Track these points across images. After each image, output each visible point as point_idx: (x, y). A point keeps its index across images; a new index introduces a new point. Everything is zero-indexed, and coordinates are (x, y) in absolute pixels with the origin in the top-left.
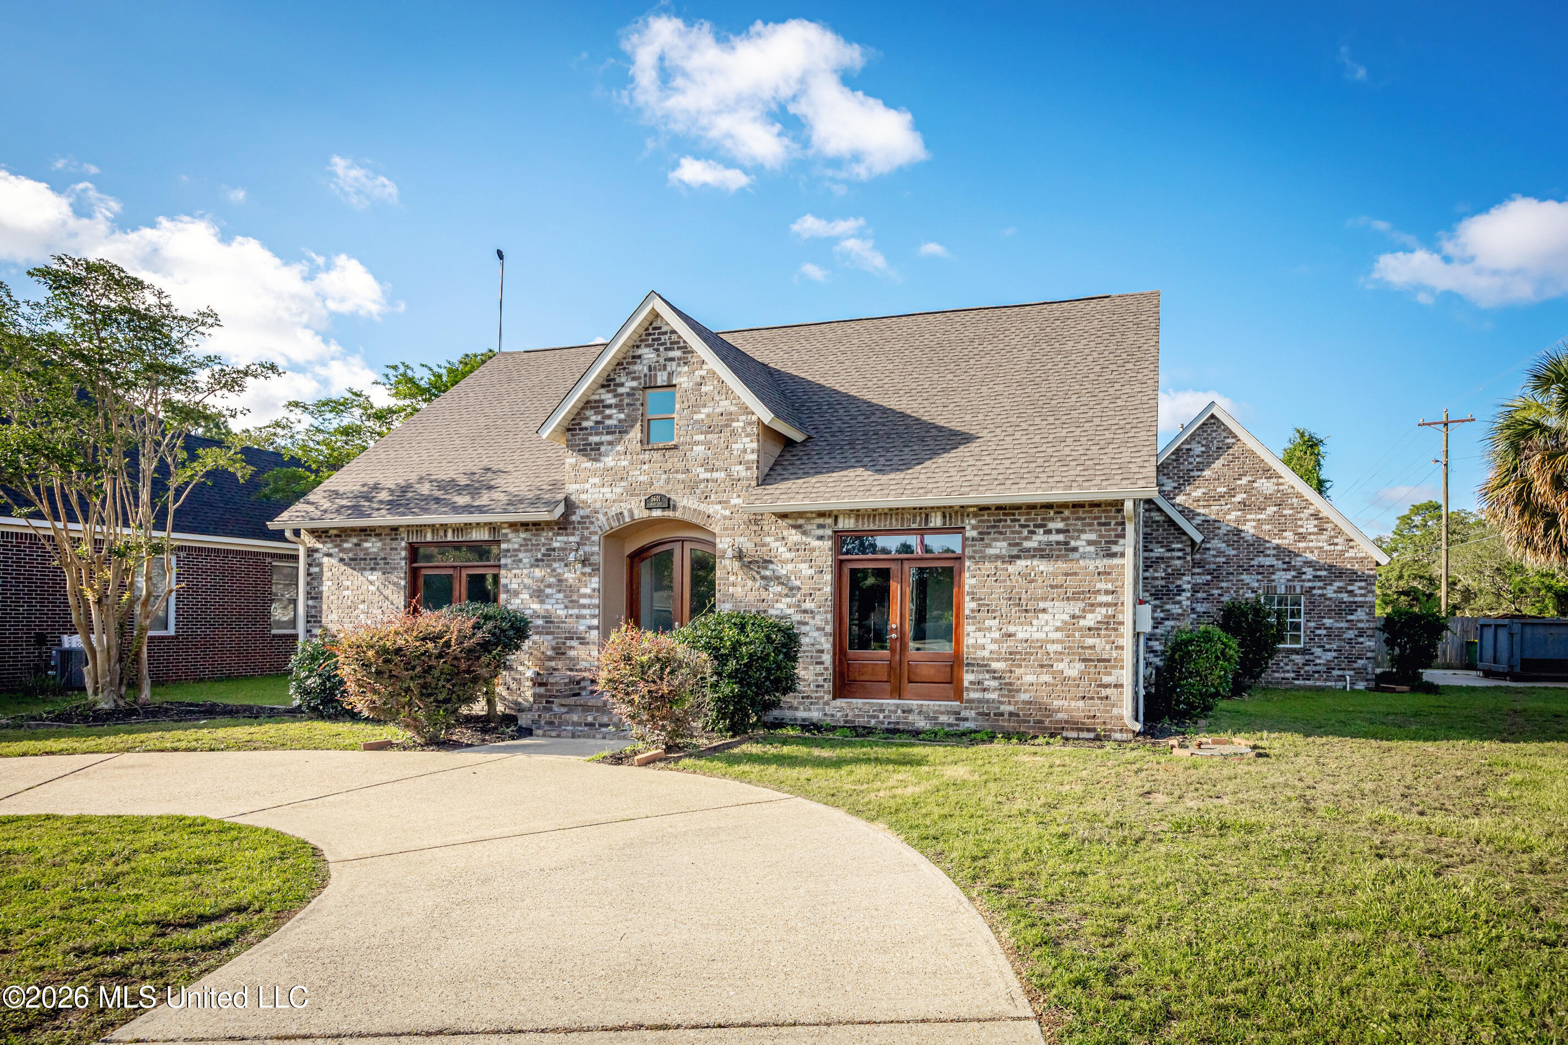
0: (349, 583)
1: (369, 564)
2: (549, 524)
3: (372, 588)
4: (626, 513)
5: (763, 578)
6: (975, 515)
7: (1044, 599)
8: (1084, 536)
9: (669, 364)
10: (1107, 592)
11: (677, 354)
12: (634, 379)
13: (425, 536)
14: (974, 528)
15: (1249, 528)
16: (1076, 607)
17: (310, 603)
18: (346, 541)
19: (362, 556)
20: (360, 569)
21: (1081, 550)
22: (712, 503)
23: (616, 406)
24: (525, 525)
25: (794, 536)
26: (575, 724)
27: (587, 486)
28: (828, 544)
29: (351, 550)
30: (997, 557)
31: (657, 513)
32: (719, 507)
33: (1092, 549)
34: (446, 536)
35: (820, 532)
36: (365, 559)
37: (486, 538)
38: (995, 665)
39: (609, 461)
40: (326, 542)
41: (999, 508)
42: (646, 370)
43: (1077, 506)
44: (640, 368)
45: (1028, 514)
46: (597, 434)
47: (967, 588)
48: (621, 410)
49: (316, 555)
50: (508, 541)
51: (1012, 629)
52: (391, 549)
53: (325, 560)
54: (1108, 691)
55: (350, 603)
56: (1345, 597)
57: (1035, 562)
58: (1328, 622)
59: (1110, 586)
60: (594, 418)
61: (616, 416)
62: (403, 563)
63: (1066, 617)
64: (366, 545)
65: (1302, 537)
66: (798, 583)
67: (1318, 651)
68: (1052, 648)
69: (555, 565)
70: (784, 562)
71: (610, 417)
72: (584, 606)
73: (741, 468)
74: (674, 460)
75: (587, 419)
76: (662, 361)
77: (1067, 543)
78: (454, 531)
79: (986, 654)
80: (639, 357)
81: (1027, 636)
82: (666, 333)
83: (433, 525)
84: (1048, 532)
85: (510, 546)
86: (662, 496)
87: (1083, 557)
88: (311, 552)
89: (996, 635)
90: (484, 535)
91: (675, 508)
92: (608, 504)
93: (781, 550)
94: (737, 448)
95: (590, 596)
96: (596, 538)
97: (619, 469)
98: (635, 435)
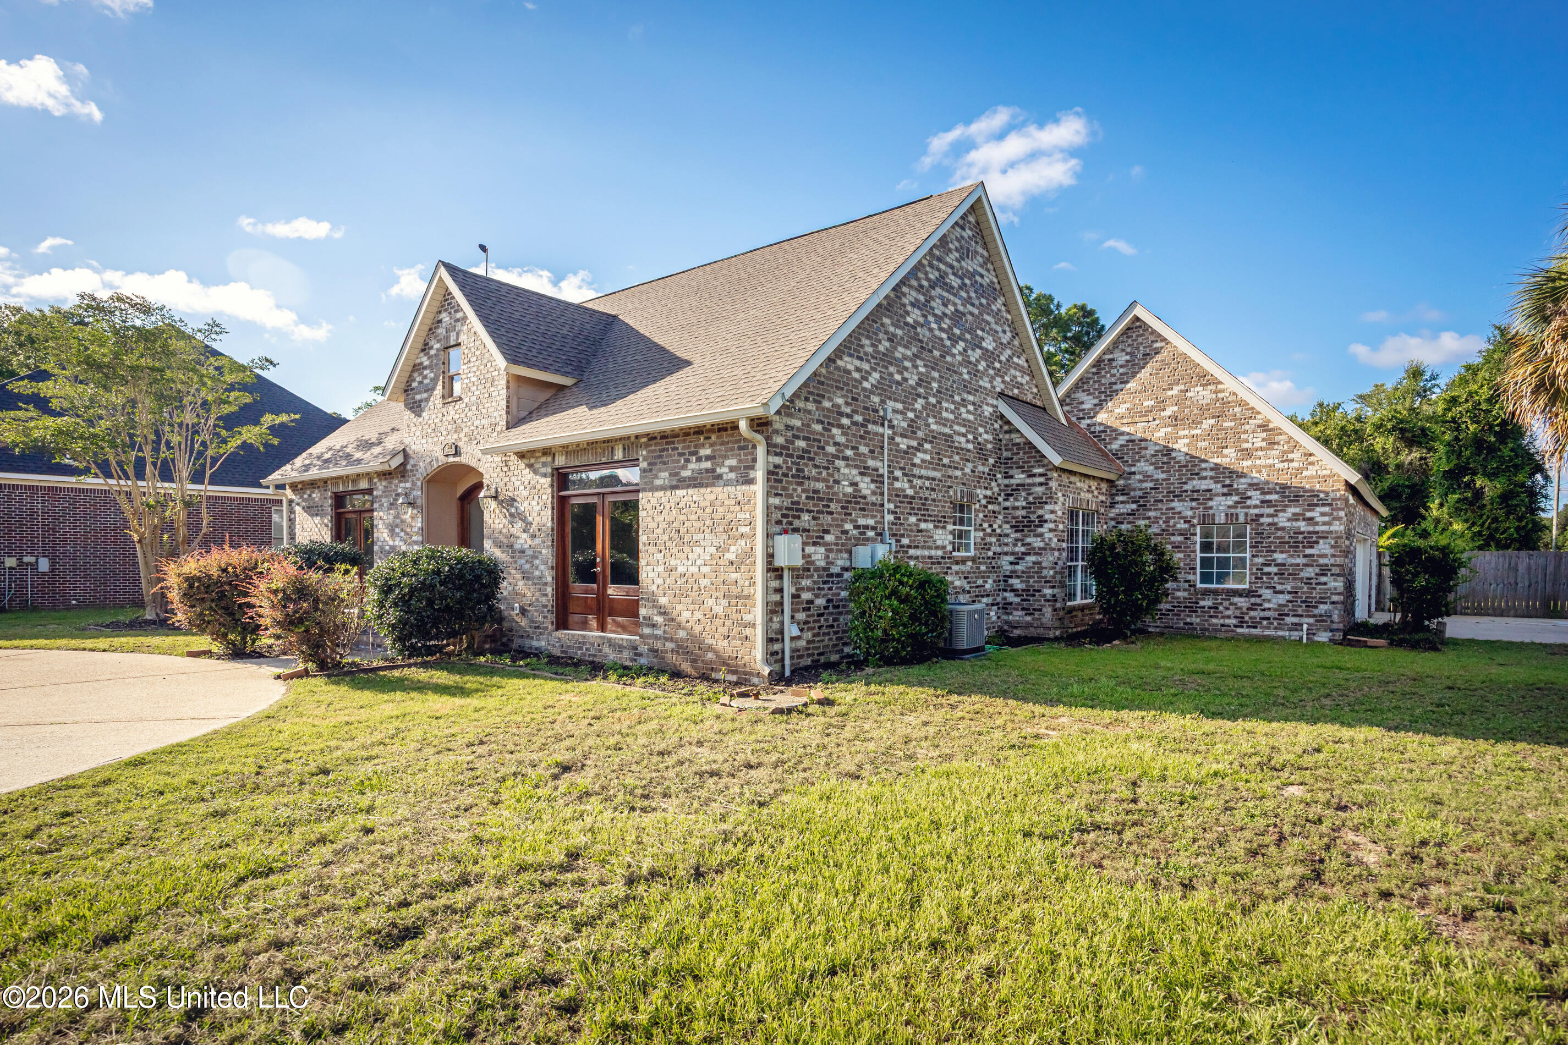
2: (395, 472)
4: (436, 463)
5: (510, 515)
6: (647, 446)
7: (696, 532)
8: (728, 463)
10: (742, 523)
14: (645, 459)
15: (1181, 446)
16: (721, 539)
21: (725, 477)
24: (385, 474)
25: (529, 475)
27: (416, 438)
28: (549, 481)
30: (662, 488)
31: (450, 460)
33: (732, 476)
35: (543, 470)
37: (367, 486)
38: (661, 600)
39: (425, 416)
41: (664, 436)
43: (721, 429)
45: (684, 441)
46: (419, 393)
47: (640, 521)
48: (432, 371)
50: (377, 488)
51: (673, 563)
54: (745, 631)
56: (1303, 526)
57: (690, 492)
58: (1280, 557)
59: (745, 516)
60: (418, 379)
61: (429, 377)
63: (714, 551)
65: (1248, 454)
67: (1267, 593)
68: (703, 583)
70: (523, 499)
71: (426, 377)
73: (497, 413)
74: (461, 413)
77: (713, 470)
79: (655, 588)
81: (684, 570)
83: (342, 477)
84: (699, 460)
85: (378, 493)
86: (453, 443)
87: (726, 484)
90: (365, 484)
91: (460, 454)
92: (425, 454)
93: (521, 488)
94: (495, 396)
95: (417, 534)
96: (419, 484)
97: (431, 422)
98: (439, 391)
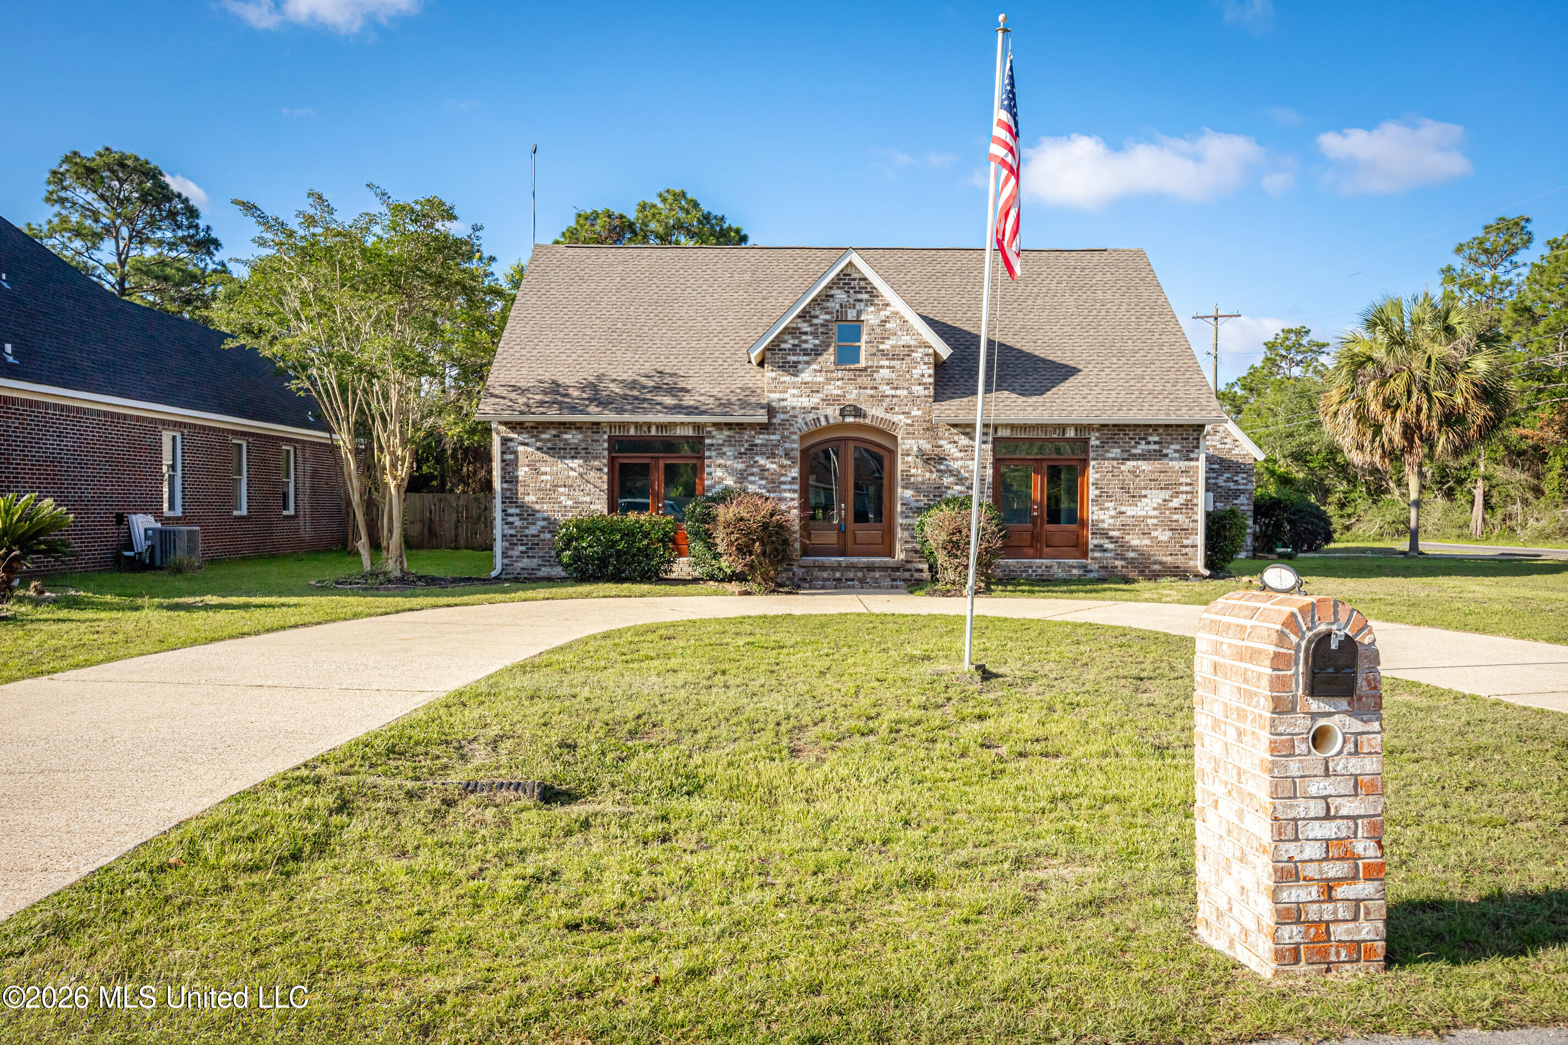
0: (548, 469)
1: (570, 453)
2: (752, 426)
3: (572, 474)
4: (822, 419)
5: (938, 471)
6: (1098, 430)
7: (1145, 488)
8: (1173, 447)
9: (858, 304)
10: (1187, 484)
11: (865, 296)
12: (827, 313)
14: (1097, 439)
16: (1166, 494)
17: (505, 486)
18: (544, 433)
19: (562, 446)
20: (559, 457)
21: (1170, 455)
22: (897, 413)
23: (812, 333)
24: (729, 426)
25: (964, 441)
26: (824, 580)
27: (786, 396)
28: (989, 446)
29: (549, 440)
30: (1114, 459)
31: (850, 420)
32: (902, 417)
33: (1177, 455)
34: (649, 432)
35: (984, 438)
36: (565, 449)
37: (691, 434)
38: (1111, 533)
39: (806, 376)
40: (522, 433)
41: (1115, 426)
42: (838, 307)
43: (1167, 426)
44: (833, 305)
45: (1135, 431)
46: (795, 355)
47: (1091, 480)
48: (816, 337)
49: (510, 444)
50: (713, 437)
51: (1123, 509)
52: (593, 441)
53: (521, 448)
54: (1187, 550)
55: (549, 487)
56: (1232, 485)
57: (1140, 463)
59: (1188, 480)
60: (789, 341)
61: (811, 342)
62: (606, 453)
63: (1160, 501)
64: (565, 436)
66: (967, 475)
68: (1150, 521)
69: (757, 458)
70: (956, 459)
71: (806, 342)
72: (785, 491)
73: (921, 388)
74: (863, 380)
75: (785, 342)
76: (852, 301)
77: (1161, 451)
78: (657, 428)
79: (1105, 526)
80: (832, 296)
81: (1133, 513)
82: (855, 279)
83: (636, 423)
84: (1148, 443)
85: (714, 441)
86: (855, 407)
87: (1172, 459)
88: (505, 441)
89: (1113, 513)
90: (689, 433)
91: (865, 416)
92: (806, 411)
93: (953, 451)
94: (916, 372)
95: (790, 483)
96: (795, 437)
97: (815, 383)
98: (829, 357)
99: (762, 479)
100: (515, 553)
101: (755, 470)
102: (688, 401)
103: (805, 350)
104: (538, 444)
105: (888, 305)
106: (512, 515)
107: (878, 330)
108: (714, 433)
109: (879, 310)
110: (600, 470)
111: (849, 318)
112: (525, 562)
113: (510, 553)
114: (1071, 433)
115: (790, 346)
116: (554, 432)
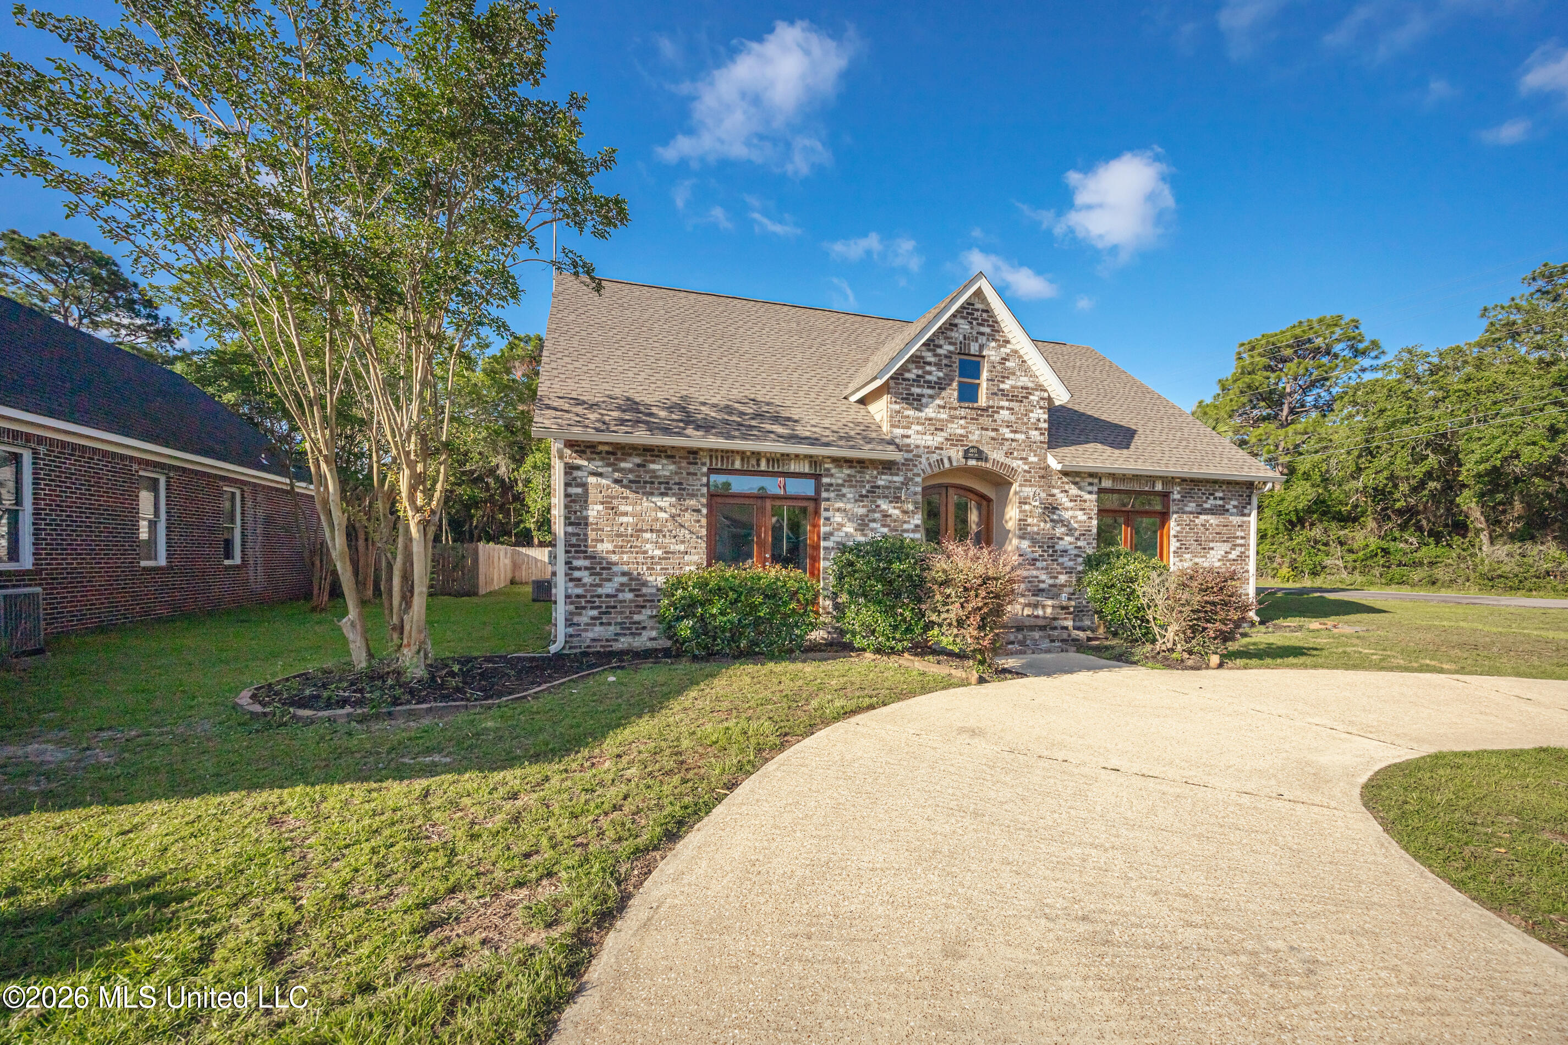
0: (629, 509)
1: (659, 489)
2: (874, 463)
3: (662, 515)
4: (946, 461)
5: (1052, 521)
6: (1180, 484)
7: (1213, 541)
8: (1232, 503)
9: (980, 337)
10: (1243, 538)
11: (987, 330)
12: (950, 344)
13: (733, 463)
14: (1178, 492)
16: (1226, 547)
17: (570, 529)
18: (624, 460)
19: (647, 479)
20: (644, 494)
21: (1230, 511)
22: (1016, 459)
24: (849, 462)
25: (1074, 491)
27: (910, 432)
28: (1094, 497)
29: (631, 471)
30: (1191, 513)
31: (972, 463)
32: (1020, 462)
33: (1235, 510)
34: (758, 465)
35: (1090, 488)
36: (652, 483)
37: (807, 470)
39: (930, 412)
40: (594, 459)
41: (1192, 480)
42: (961, 338)
43: (1229, 483)
44: (957, 335)
45: (1206, 486)
46: (918, 386)
47: (1172, 533)
48: (940, 369)
49: (577, 473)
50: (832, 475)
52: (688, 474)
53: (592, 480)
55: (630, 531)
57: (1209, 517)
59: (1245, 534)
60: (915, 371)
61: (935, 374)
62: (706, 490)
63: (1223, 553)
64: (652, 466)
66: (1076, 525)
69: (879, 502)
70: (1067, 509)
71: (930, 373)
73: (1037, 433)
74: (985, 421)
75: (909, 371)
76: (974, 333)
77: (1224, 506)
78: (768, 461)
80: (956, 325)
82: (977, 310)
83: (743, 453)
84: (1215, 498)
85: (833, 481)
86: (978, 449)
87: (1231, 514)
88: (570, 469)
89: (1190, 564)
90: (804, 467)
91: (986, 460)
92: (930, 450)
93: (1063, 499)
94: (1033, 416)
95: (913, 531)
96: (918, 479)
97: (939, 420)
98: (952, 393)
99: (884, 526)
100: (584, 619)
101: (877, 515)
102: (801, 431)
103: (929, 382)
104: (616, 475)
105: (1008, 342)
106: (579, 569)
107: (999, 368)
108: (833, 471)
109: (1000, 346)
110: (698, 511)
111: (972, 352)
112: (598, 631)
113: (576, 619)
114: (1159, 487)
115: (914, 377)
116: (638, 460)
